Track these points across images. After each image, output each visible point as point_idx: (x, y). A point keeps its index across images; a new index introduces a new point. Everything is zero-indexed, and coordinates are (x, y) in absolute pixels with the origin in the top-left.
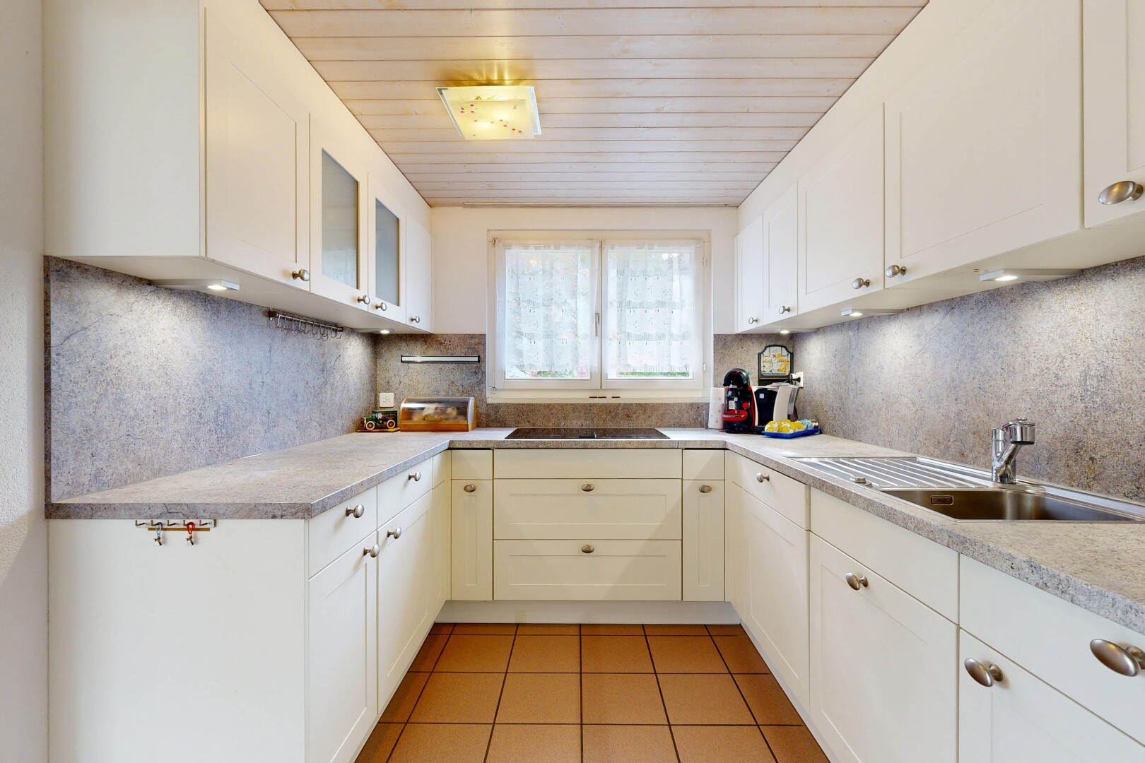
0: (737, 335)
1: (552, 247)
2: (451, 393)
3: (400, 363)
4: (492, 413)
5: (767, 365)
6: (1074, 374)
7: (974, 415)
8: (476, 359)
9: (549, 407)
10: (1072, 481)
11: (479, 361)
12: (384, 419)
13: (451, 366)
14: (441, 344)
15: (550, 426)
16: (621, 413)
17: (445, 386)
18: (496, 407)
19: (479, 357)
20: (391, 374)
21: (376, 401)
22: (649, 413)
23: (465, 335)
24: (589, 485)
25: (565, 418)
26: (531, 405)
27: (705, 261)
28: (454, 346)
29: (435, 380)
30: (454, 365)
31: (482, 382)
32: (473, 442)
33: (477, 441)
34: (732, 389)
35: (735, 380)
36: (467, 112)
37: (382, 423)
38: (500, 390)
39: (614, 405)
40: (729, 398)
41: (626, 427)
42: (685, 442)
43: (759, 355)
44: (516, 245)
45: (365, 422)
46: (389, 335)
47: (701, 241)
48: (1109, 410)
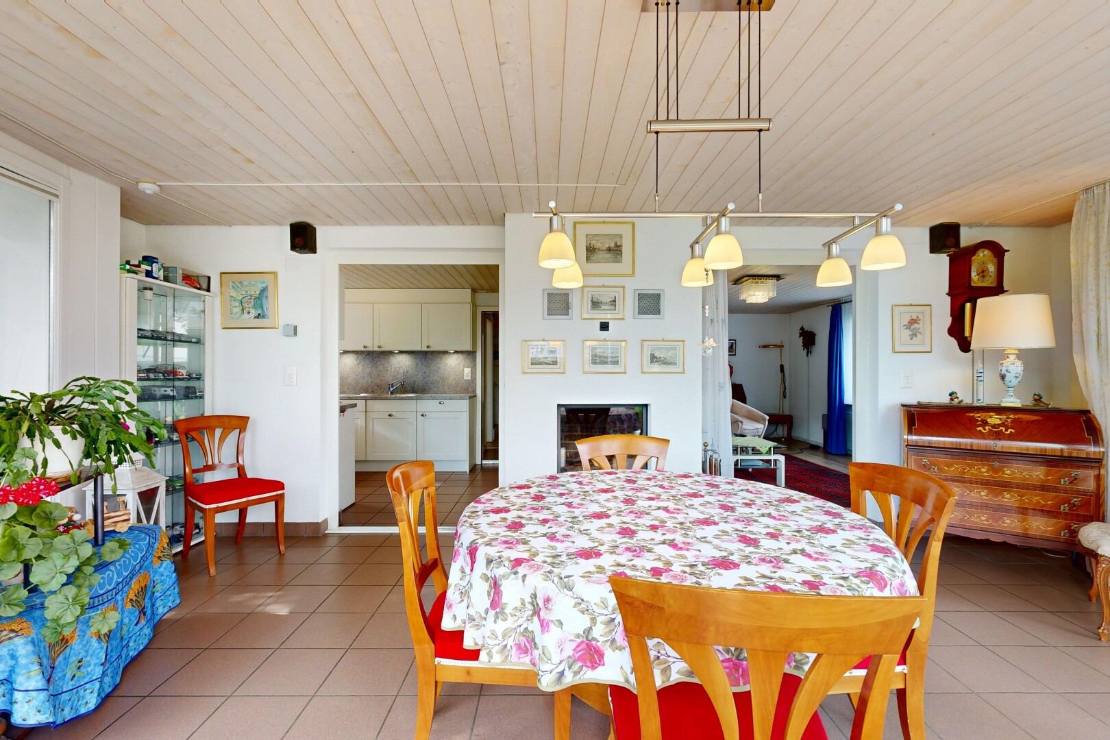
7: (376, 381)
48: (408, 378)
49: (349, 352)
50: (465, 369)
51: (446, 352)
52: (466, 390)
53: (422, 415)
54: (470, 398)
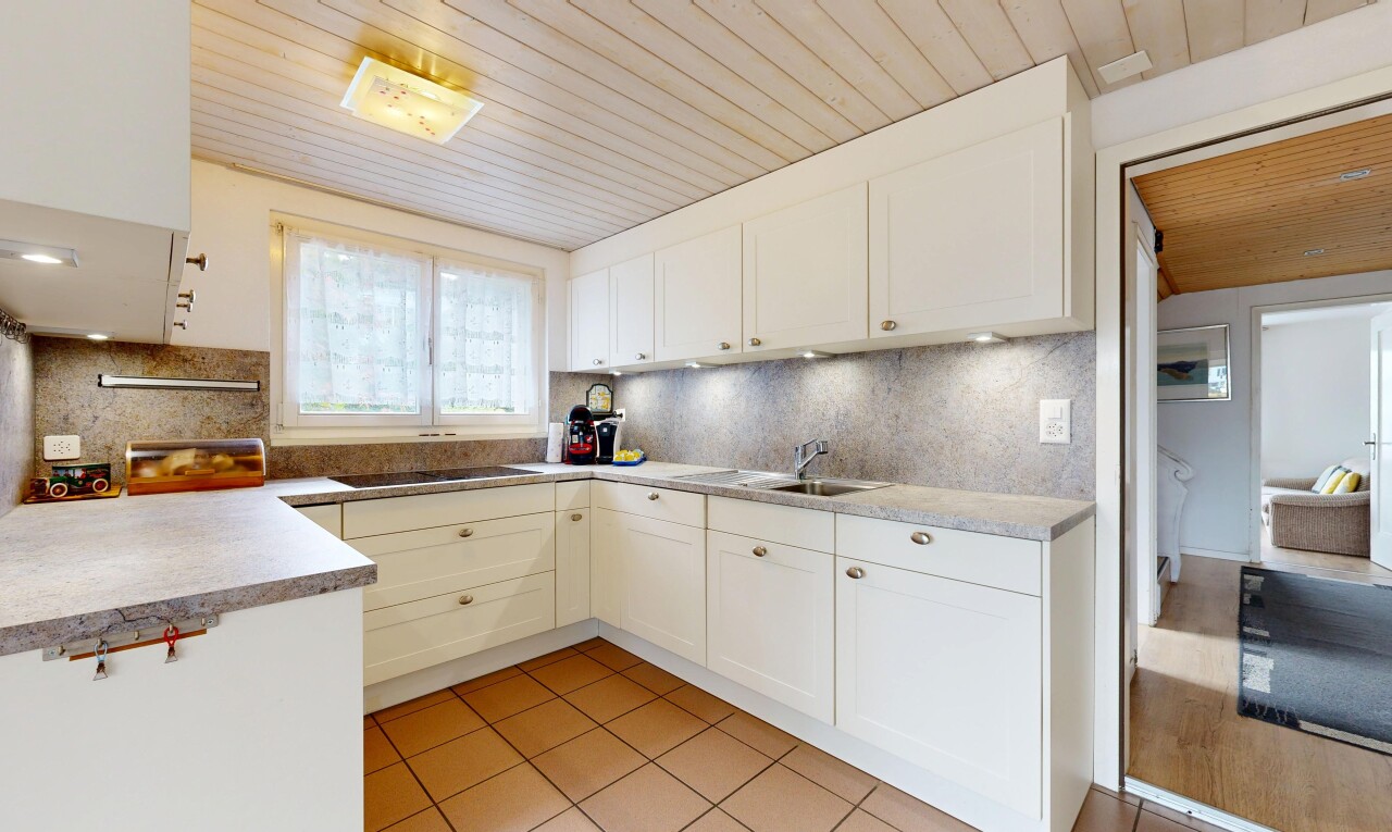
0: (570, 373)
1: (371, 252)
2: (205, 433)
3: (95, 388)
4: (281, 459)
5: (594, 402)
6: (832, 413)
7: (775, 439)
8: (255, 386)
9: (368, 448)
10: (832, 474)
11: (258, 389)
12: (87, 478)
13: (206, 395)
14: (185, 361)
15: (370, 471)
16: (458, 452)
17: (194, 423)
18: (288, 452)
19: (258, 382)
20: (74, 404)
21: (37, 450)
22: (488, 450)
23: (232, 351)
24: (466, 530)
25: (389, 461)
26: (342, 446)
27: (541, 300)
28: (211, 365)
29: (174, 415)
30: (212, 393)
31: (263, 416)
32: (315, 495)
33: (320, 495)
34: (576, 425)
35: (581, 415)
36: (389, 95)
37: (84, 485)
38: (290, 428)
39: (450, 443)
40: (573, 432)
41: (463, 467)
42: (560, 475)
43: (587, 392)
44: (318, 239)
45: (48, 484)
46: (108, 342)
47: (537, 277)
48: (849, 433)
49: (721, 366)
50: (1044, 403)
51: (965, 347)
52: (1049, 483)
53: (851, 575)
54: (1058, 531)
